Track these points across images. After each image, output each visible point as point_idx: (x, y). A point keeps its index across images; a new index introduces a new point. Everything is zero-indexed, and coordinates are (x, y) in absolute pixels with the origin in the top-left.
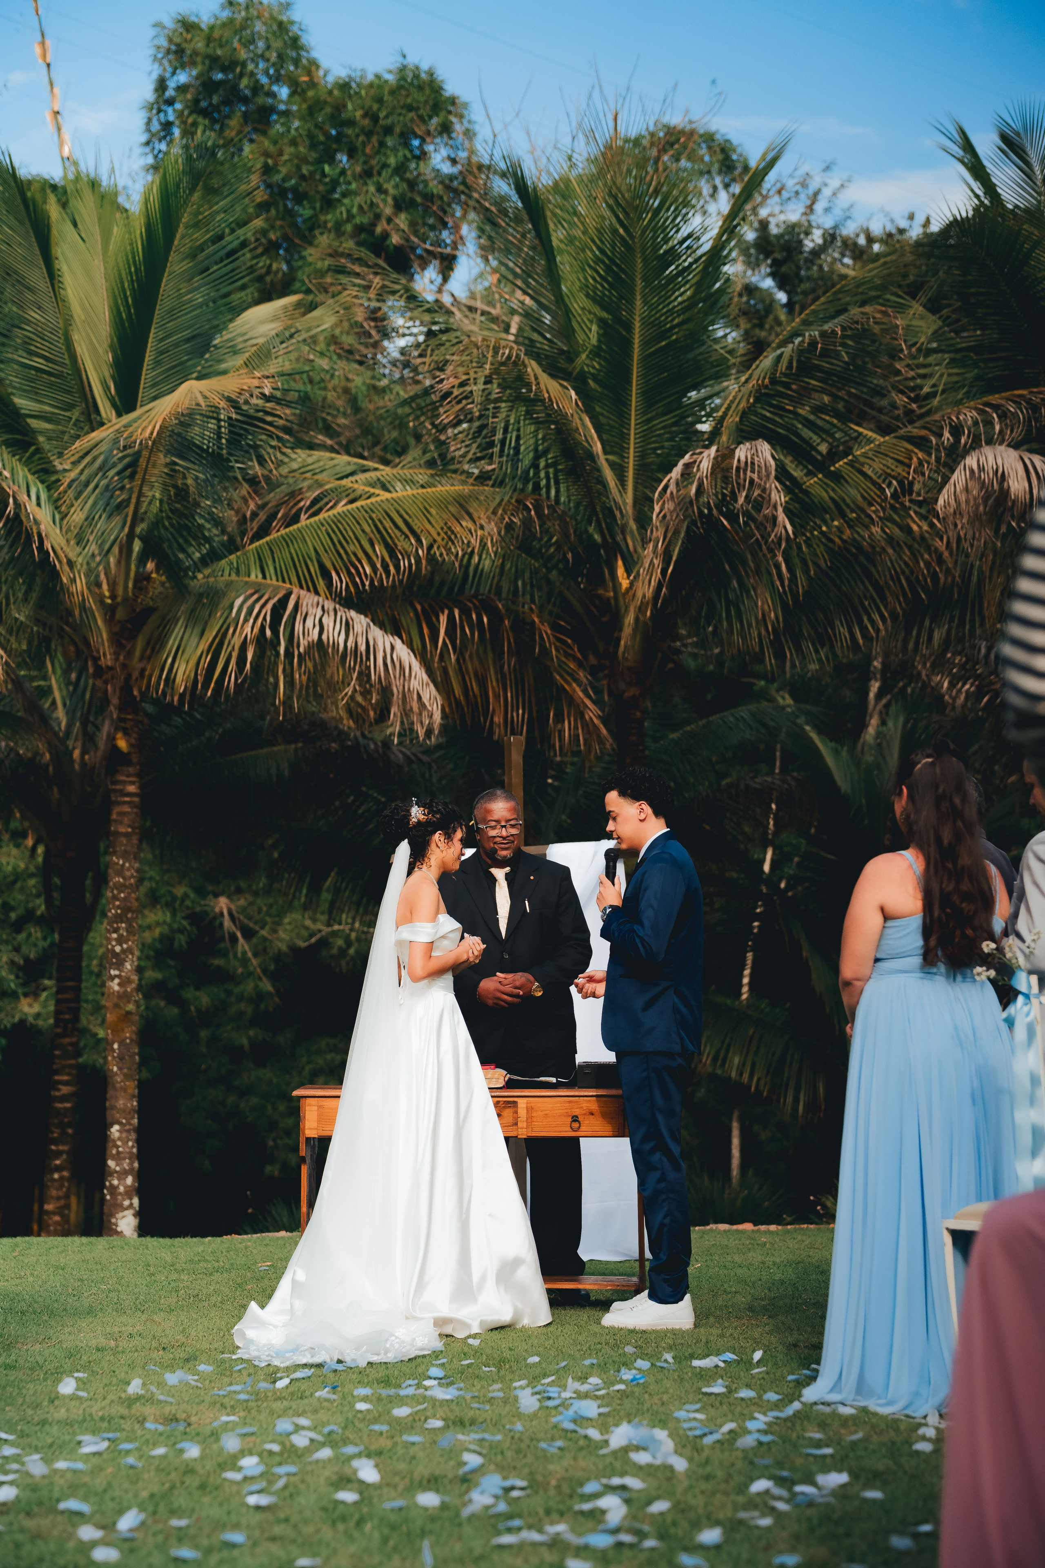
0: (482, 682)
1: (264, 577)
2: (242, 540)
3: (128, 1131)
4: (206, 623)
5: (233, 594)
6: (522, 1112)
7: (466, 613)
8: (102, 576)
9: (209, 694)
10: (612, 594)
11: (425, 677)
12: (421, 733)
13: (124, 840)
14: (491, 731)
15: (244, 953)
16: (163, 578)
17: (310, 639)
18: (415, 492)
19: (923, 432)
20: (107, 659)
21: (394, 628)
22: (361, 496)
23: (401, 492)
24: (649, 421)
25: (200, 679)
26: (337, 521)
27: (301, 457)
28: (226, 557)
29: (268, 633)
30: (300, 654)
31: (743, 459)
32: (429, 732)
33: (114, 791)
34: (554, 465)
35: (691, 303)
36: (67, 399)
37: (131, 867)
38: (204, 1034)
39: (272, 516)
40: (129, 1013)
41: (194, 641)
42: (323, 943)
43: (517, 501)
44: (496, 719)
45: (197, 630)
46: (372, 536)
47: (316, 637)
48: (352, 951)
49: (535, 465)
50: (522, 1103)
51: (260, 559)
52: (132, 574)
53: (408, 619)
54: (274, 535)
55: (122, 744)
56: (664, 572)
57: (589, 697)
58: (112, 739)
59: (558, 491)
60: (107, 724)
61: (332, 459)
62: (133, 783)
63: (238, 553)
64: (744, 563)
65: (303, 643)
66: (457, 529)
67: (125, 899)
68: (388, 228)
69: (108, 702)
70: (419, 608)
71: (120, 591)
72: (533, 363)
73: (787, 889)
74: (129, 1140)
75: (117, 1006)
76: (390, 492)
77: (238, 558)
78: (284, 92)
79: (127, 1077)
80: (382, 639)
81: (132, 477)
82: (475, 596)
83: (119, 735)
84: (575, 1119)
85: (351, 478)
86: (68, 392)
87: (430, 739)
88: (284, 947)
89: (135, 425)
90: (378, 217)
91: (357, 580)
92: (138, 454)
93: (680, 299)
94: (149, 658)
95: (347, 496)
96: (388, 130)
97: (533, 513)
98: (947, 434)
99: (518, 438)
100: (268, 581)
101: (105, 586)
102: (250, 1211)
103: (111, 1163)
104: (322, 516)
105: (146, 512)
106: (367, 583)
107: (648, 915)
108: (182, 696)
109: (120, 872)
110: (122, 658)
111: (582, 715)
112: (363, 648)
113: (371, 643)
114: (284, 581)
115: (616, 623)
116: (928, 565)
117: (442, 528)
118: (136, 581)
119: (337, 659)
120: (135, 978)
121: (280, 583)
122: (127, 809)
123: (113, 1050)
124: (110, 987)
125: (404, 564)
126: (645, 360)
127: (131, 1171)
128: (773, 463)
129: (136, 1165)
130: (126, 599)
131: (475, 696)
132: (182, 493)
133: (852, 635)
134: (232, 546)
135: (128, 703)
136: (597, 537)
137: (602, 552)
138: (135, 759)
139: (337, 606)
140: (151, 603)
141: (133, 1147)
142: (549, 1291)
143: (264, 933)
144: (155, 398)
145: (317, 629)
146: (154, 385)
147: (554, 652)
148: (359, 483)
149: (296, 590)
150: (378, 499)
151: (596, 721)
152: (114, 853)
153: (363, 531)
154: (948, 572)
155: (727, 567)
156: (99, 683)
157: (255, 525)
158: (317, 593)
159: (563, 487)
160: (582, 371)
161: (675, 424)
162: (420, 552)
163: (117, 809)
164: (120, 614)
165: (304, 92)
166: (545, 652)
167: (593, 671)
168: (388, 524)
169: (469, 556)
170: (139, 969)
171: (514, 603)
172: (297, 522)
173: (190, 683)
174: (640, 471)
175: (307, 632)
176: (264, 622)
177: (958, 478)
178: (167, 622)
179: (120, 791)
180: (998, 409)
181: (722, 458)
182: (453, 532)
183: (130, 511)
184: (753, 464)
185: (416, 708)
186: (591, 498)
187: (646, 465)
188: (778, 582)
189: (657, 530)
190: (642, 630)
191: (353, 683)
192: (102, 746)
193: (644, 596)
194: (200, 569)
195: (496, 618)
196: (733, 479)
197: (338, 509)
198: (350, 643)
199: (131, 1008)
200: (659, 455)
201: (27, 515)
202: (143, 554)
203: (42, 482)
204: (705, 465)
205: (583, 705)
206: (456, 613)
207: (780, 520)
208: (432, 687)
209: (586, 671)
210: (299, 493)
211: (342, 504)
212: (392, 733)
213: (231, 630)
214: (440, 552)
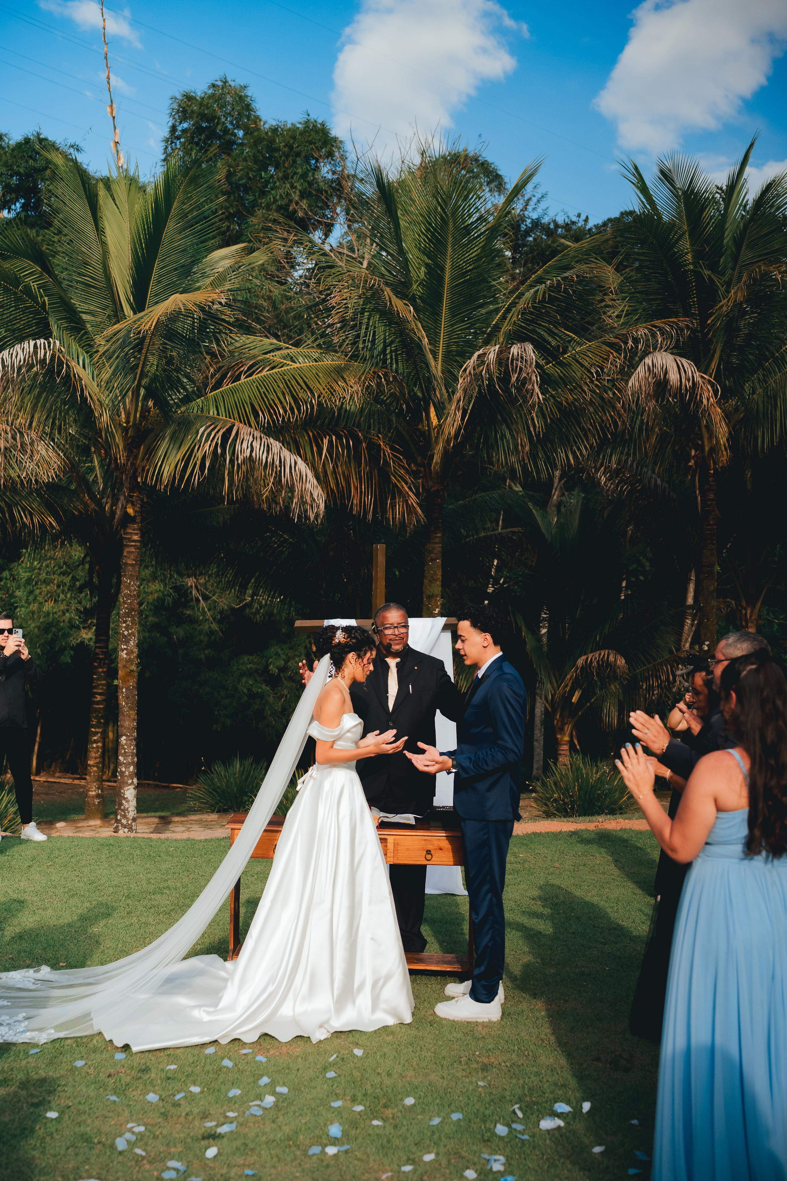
0: (348, 480)
1: (218, 414)
2: (206, 390)
3: (131, 740)
4: (183, 441)
5: (199, 425)
6: (390, 846)
7: (339, 438)
8: (121, 409)
9: (182, 486)
10: (426, 428)
11: (315, 481)
12: (312, 517)
13: (130, 568)
14: (351, 509)
15: (203, 609)
16: (158, 411)
17: (245, 455)
18: (311, 364)
19: (616, 341)
20: (122, 460)
21: (296, 449)
22: (278, 365)
23: (302, 363)
24: (452, 325)
25: (177, 477)
26: (263, 380)
27: (242, 340)
28: (195, 400)
29: (219, 451)
30: (238, 464)
31: (515, 354)
32: (317, 514)
33: (125, 538)
34: (396, 350)
36: (105, 302)
37: (135, 584)
39: (224, 376)
40: (132, 671)
41: (175, 452)
42: (246, 606)
43: (374, 372)
44: (355, 502)
45: (177, 445)
46: (284, 390)
47: (248, 455)
48: (262, 611)
49: (384, 350)
51: (216, 402)
52: (139, 409)
53: (304, 442)
54: (225, 388)
55: (130, 511)
56: (462, 420)
57: (412, 491)
58: (124, 508)
59: (397, 367)
60: (122, 498)
61: (261, 341)
62: (137, 534)
63: (203, 398)
64: (511, 416)
65: (241, 458)
66: (337, 388)
67: (131, 603)
68: (296, 208)
69: (123, 485)
70: (311, 434)
71: (132, 420)
72: (388, 290)
73: (505, 582)
74: (131, 745)
75: (125, 666)
76: (295, 362)
77: (203, 402)
78: (241, 133)
79: (130, 708)
80: (289, 457)
81: (140, 351)
82: (345, 428)
83: (129, 505)
84: (429, 852)
85: (272, 354)
86: (105, 299)
87: (317, 520)
88: (226, 607)
89: (142, 320)
91: (275, 417)
92: (144, 338)
93: (473, 255)
94: (148, 459)
95: (269, 364)
96: (298, 154)
97: (383, 380)
98: (630, 343)
99: (374, 332)
100: (220, 417)
101: (123, 416)
102: (203, 768)
103: (121, 758)
104: (254, 377)
105: (148, 371)
106: (280, 420)
108: (166, 487)
109: (128, 587)
110: (131, 459)
111: (407, 501)
112: (277, 462)
113: (283, 459)
114: (231, 418)
115: (429, 446)
116: (612, 417)
117: (326, 386)
118: (141, 413)
119: (262, 468)
120: (136, 650)
121: (227, 419)
122: (132, 549)
123: (123, 693)
124: (121, 656)
125: (303, 408)
126: (452, 289)
127: (132, 763)
128: (534, 358)
129: (136, 759)
130: (134, 423)
131: (343, 487)
132: (170, 361)
134: (200, 393)
135: (135, 486)
136: (419, 394)
137: (422, 403)
138: (138, 520)
139: (262, 435)
140: (150, 426)
141: (134, 750)
143: (215, 598)
144: (157, 303)
145: (249, 449)
146: (156, 295)
147: (392, 463)
148: (276, 357)
149: (237, 423)
150: (289, 367)
151: (415, 504)
152: (125, 576)
153: (279, 387)
154: (623, 421)
155: (499, 418)
156: (118, 473)
157: (213, 382)
158: (250, 426)
159: (400, 364)
160: (414, 294)
162: (313, 401)
163: (127, 550)
164: (131, 433)
165: (252, 133)
166: (386, 463)
167: (415, 474)
168: (294, 383)
169: (343, 404)
170: (138, 645)
171: (367, 433)
172: (239, 380)
173: (171, 479)
174: (448, 355)
175: (243, 451)
176: (217, 444)
177: (641, 370)
178: (158, 437)
179: (129, 539)
180: (660, 329)
181: (500, 352)
182: (335, 391)
183: (139, 371)
184: (522, 358)
185: (309, 501)
186: (417, 371)
187: (451, 351)
188: (532, 429)
189: (459, 394)
190: (446, 453)
191: (271, 484)
192: (118, 512)
193: (449, 434)
194: (179, 407)
195: (358, 442)
196: (507, 365)
197: (264, 373)
198: (270, 459)
199: (133, 668)
200: (458, 346)
201: (74, 375)
202: (146, 398)
203: (87, 352)
204: (492, 357)
205: (409, 495)
206: (334, 438)
207: (535, 394)
208: (319, 488)
209: (410, 474)
210: (240, 363)
211: (266, 369)
212: (294, 514)
213: (197, 447)
214: (325, 401)
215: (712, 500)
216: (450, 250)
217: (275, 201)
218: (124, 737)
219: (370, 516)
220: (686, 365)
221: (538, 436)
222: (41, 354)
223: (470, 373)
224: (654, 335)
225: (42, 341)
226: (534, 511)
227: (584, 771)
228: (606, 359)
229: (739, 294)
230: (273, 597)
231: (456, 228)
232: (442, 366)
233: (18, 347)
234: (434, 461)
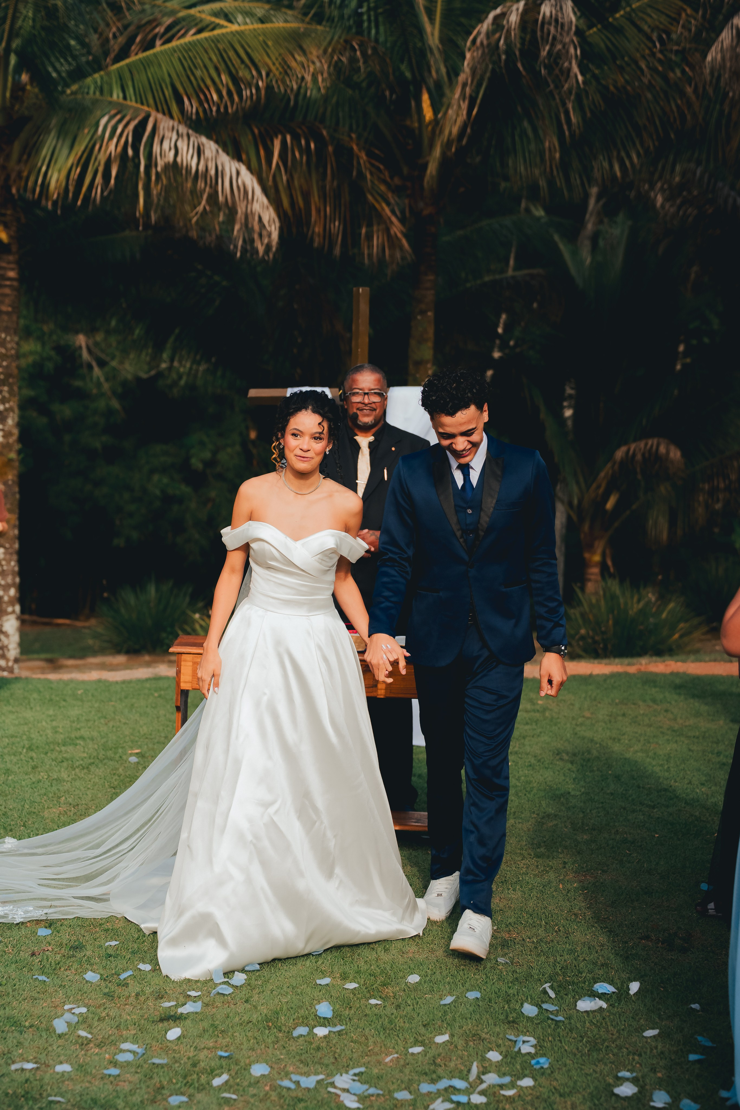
0: (306, 196)
1: (125, 98)
2: (106, 60)
3: (11, 554)
4: (76, 136)
5: (98, 113)
7: (296, 138)
9: (79, 203)
10: (416, 125)
11: (265, 201)
12: (261, 250)
13: (5, 317)
14: (312, 240)
15: (98, 378)
16: (36, 90)
17: (166, 160)
18: (255, 26)
21: (237, 151)
22: (207, 26)
23: (243, 25)
25: (71, 188)
26: (187, 48)
28: (90, 75)
29: (130, 152)
30: (157, 173)
31: (546, 15)
32: (268, 249)
34: (376, 8)
37: (12, 341)
38: (67, 438)
39: (131, 40)
40: (11, 460)
41: (65, 151)
42: (160, 375)
43: (346, 41)
44: (317, 230)
45: (68, 143)
46: (218, 65)
47: (171, 158)
48: (182, 382)
49: (359, 8)
51: (121, 79)
52: (9, 85)
53: (246, 141)
54: (132, 59)
55: (3, 236)
56: (469, 113)
57: (395, 214)
59: (377, 32)
62: (12, 269)
63: (102, 73)
64: (535, 106)
65: (160, 163)
66: (293, 64)
67: (7, 367)
70: (256, 131)
73: (516, 345)
74: (11, 560)
75: (1, 454)
76: (231, 22)
77: (102, 78)
80: (229, 165)
82: (303, 124)
83: (1, 228)
85: (197, 8)
87: (268, 256)
88: (129, 377)
91: (206, 106)
94: (26, 163)
95: (196, 25)
97: (358, 53)
100: (128, 103)
102: (105, 595)
104: (174, 43)
105: (20, 30)
106: (214, 109)
108: (55, 203)
111: (388, 230)
112: (212, 172)
113: (220, 168)
114: (142, 104)
116: (678, 106)
117: (277, 59)
118: (13, 91)
119: (189, 179)
120: (16, 431)
121: (139, 106)
122: (7, 291)
125: (247, 93)
127: (13, 585)
128: (574, 20)
129: (17, 580)
131: (300, 209)
132: (52, 13)
134: (97, 66)
135: (7, 199)
136: (408, 75)
137: (412, 88)
138: (14, 249)
139: (190, 132)
140: (26, 112)
141: (15, 566)
143: (114, 363)
145: (172, 153)
147: (368, 176)
148: (204, 13)
149: (153, 113)
150: (224, 31)
151: (399, 235)
153: (210, 59)
154: (694, 113)
155: (519, 109)
157: (116, 48)
158: (172, 117)
159: (382, 29)
162: (260, 83)
163: (0, 292)
166: (361, 175)
167: (399, 191)
168: (231, 53)
169: (301, 88)
170: (19, 425)
171: (335, 131)
172: (153, 47)
173: (62, 191)
175: (164, 152)
176: (126, 141)
177: (726, 37)
178: (41, 130)
179: (2, 276)
181: (526, 11)
182: (289, 67)
183: (7, 26)
184: (557, 20)
185: (256, 227)
186: (406, 39)
188: (565, 127)
189: (465, 75)
190: (445, 162)
191: (204, 202)
193: (450, 133)
194: (67, 85)
195: (322, 145)
196: (534, 32)
197: (189, 38)
198: (201, 167)
199: (13, 455)
202: (18, 70)
204: (514, 18)
205: (392, 222)
206: (288, 138)
207: (572, 74)
208: (271, 210)
209: (393, 192)
210: (155, 20)
211: (192, 31)
212: (236, 247)
213: (97, 147)
214: (277, 81)
219: (337, 251)
221: (572, 135)
223: (482, 43)
226: (561, 246)
227: (622, 601)
228: (675, 19)
230: (199, 364)
232: (441, 31)
234: (428, 172)
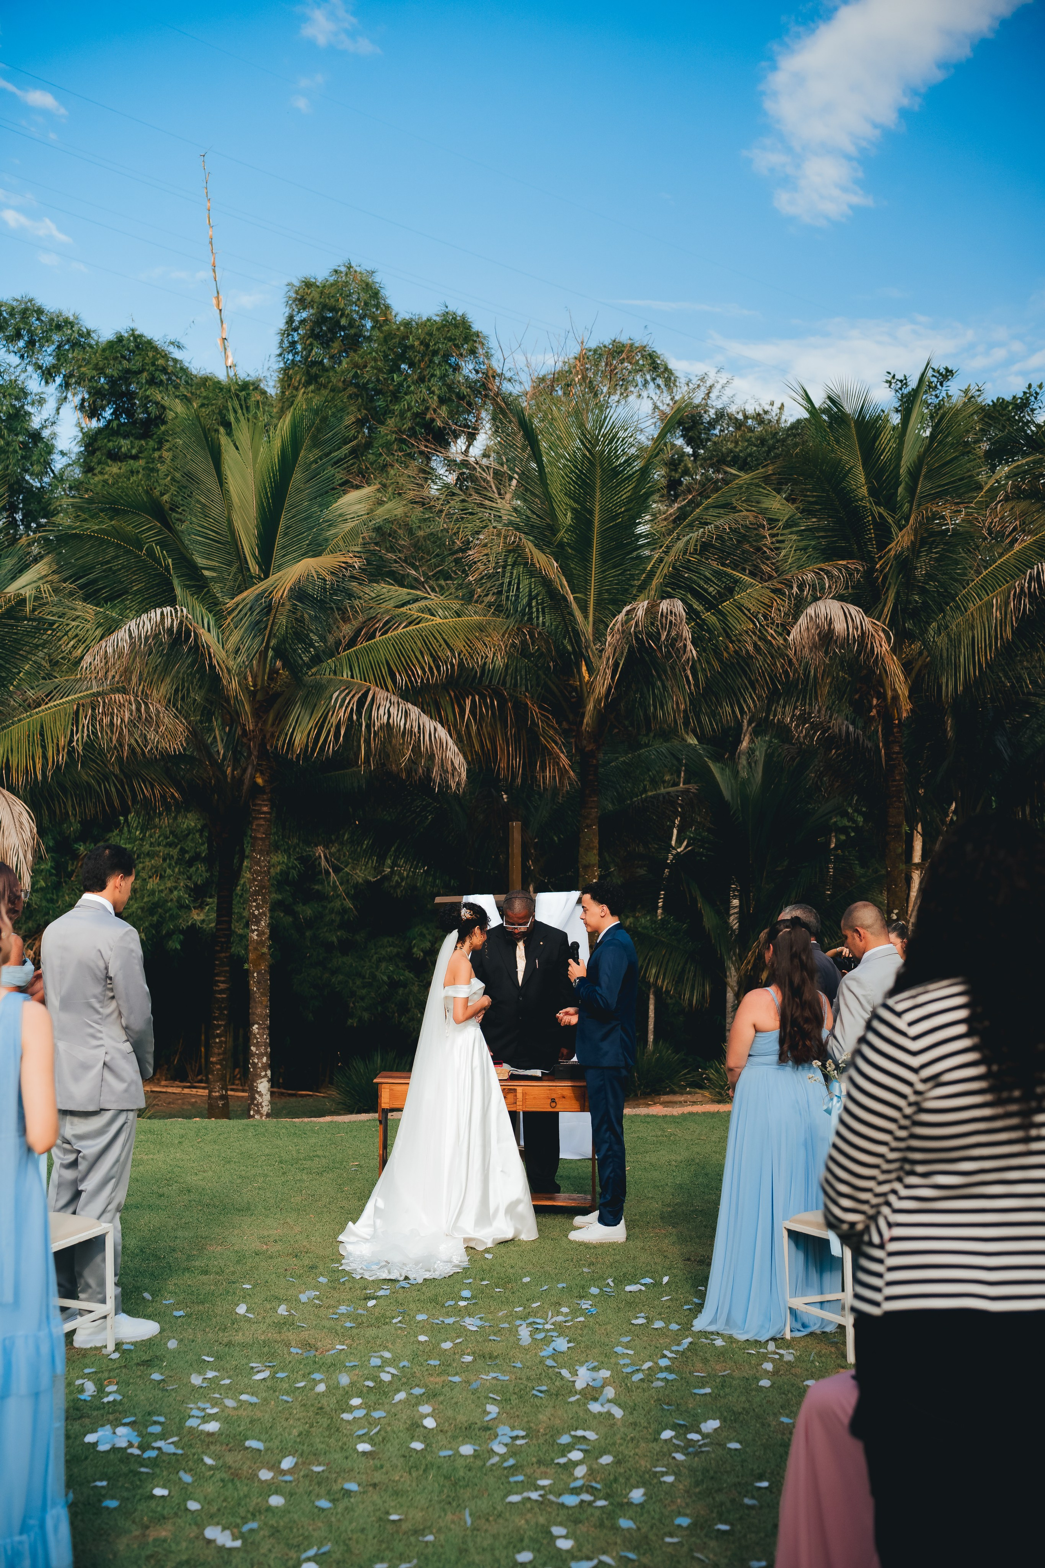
0: (493, 741)
1: (352, 677)
2: (338, 649)
3: (264, 1028)
4: (315, 705)
5: (332, 689)
6: (519, 1095)
7: (483, 697)
8: (248, 675)
9: (316, 754)
10: (577, 684)
11: (457, 749)
12: (454, 786)
13: (260, 842)
14: (497, 775)
15: (335, 882)
16: (287, 673)
17: (382, 722)
18: (451, 620)
19: (780, 586)
20: (250, 726)
21: (437, 713)
22: (415, 620)
23: (443, 618)
24: (604, 571)
25: (310, 745)
26: (400, 637)
28: (326, 660)
29: (355, 717)
30: (375, 730)
31: (665, 610)
32: (458, 784)
33: (255, 810)
34: (542, 603)
35: (630, 500)
36: (228, 557)
37: (266, 859)
38: (309, 934)
39: (358, 634)
40: (263, 954)
41: (307, 717)
42: (385, 878)
43: (518, 629)
44: (502, 765)
45: (308, 712)
46: (422, 648)
47: (385, 721)
48: (403, 883)
49: (529, 604)
50: (520, 1090)
51: (350, 662)
52: (267, 670)
53: (445, 702)
54: (359, 647)
55: (260, 781)
56: (613, 678)
57: (563, 752)
58: (253, 778)
59: (544, 621)
60: (250, 768)
61: (393, 591)
62: (266, 805)
63: (336, 659)
64: (665, 672)
65: (377, 724)
66: (479, 645)
67: (262, 880)
68: (434, 416)
69: (250, 754)
70: (452, 694)
71: (259, 683)
72: (529, 543)
74: (264, 1034)
75: (256, 949)
76: (434, 616)
77: (335, 662)
78: (369, 324)
79: (263, 994)
80: (429, 724)
81: (268, 613)
82: (489, 686)
83: (258, 775)
84: (553, 1100)
85: (409, 606)
86: (229, 554)
87: (459, 790)
88: (360, 881)
89: (274, 585)
90: (427, 408)
91: (413, 679)
93: (624, 497)
94: (279, 724)
95: (407, 619)
96: (435, 353)
97: (527, 636)
98: (795, 588)
99: (518, 584)
100: (355, 680)
101: (250, 681)
103: (253, 1049)
104: (389, 634)
105: (277, 633)
106: (419, 681)
107: (604, 979)
108: (299, 755)
109: (258, 863)
110: (260, 725)
111: (558, 764)
112: (416, 730)
113: (422, 726)
114: (365, 681)
115: (580, 703)
116: (782, 665)
117: (468, 645)
118: (270, 675)
119: (399, 735)
120: (267, 931)
121: (362, 682)
122: (262, 822)
123: (254, 977)
124: (251, 937)
125: (443, 668)
126: (602, 533)
127: (266, 1052)
128: (684, 614)
129: (269, 1050)
130: (262, 687)
131: (488, 750)
132: (300, 620)
133: (734, 712)
134: (332, 653)
135: (263, 753)
136: (569, 649)
137: (572, 657)
138: (268, 790)
139: (400, 699)
140: (279, 689)
141: (267, 1039)
142: (535, 1207)
143: (347, 870)
144: (284, 556)
145: (386, 716)
146: (283, 548)
147: (540, 723)
148: (413, 610)
149: (373, 687)
150: (427, 622)
151: (567, 768)
152: (254, 851)
153: (417, 646)
154: (795, 670)
155: (654, 673)
156: (245, 740)
157: (347, 640)
158: (388, 690)
159: (547, 617)
160: (560, 542)
161: (619, 575)
162: (454, 661)
163: (256, 823)
164: (259, 697)
165: (381, 326)
166: (534, 722)
167: (565, 733)
168: (431, 639)
169: (485, 663)
170: (270, 926)
171: (514, 691)
172: (374, 637)
173: (304, 746)
174: (598, 604)
175: (380, 716)
176: (352, 709)
177: (803, 621)
178: (289, 704)
179: (258, 810)
180: (827, 573)
181: (650, 607)
182: (476, 649)
183: (267, 632)
184: (671, 614)
185: (450, 769)
186: (565, 623)
187: (602, 600)
188: (687, 687)
189: (609, 650)
190: (596, 714)
191: (410, 752)
192: (246, 782)
193: (600, 693)
194: (310, 668)
195: (503, 702)
197: (400, 630)
198: (408, 726)
199: (265, 950)
200: (610, 594)
201: (202, 642)
202: (274, 658)
203: (210, 612)
204: (640, 613)
205: (559, 757)
206: (477, 698)
207: (688, 649)
208: (461, 756)
209: (560, 735)
210: (375, 617)
211: (403, 625)
212: (434, 784)
213: (330, 713)
214: (466, 659)
215: (897, 753)
216: (598, 494)
217: (410, 408)
218: (256, 1026)
219: (519, 780)
220: (853, 613)
222: (168, 622)
223: (618, 630)
224: (822, 579)
225: (169, 608)
226: (711, 765)
228: (769, 606)
229: (906, 538)
230: (416, 868)
231: (603, 470)
232: (593, 620)
233: (144, 617)
234: (585, 721)
